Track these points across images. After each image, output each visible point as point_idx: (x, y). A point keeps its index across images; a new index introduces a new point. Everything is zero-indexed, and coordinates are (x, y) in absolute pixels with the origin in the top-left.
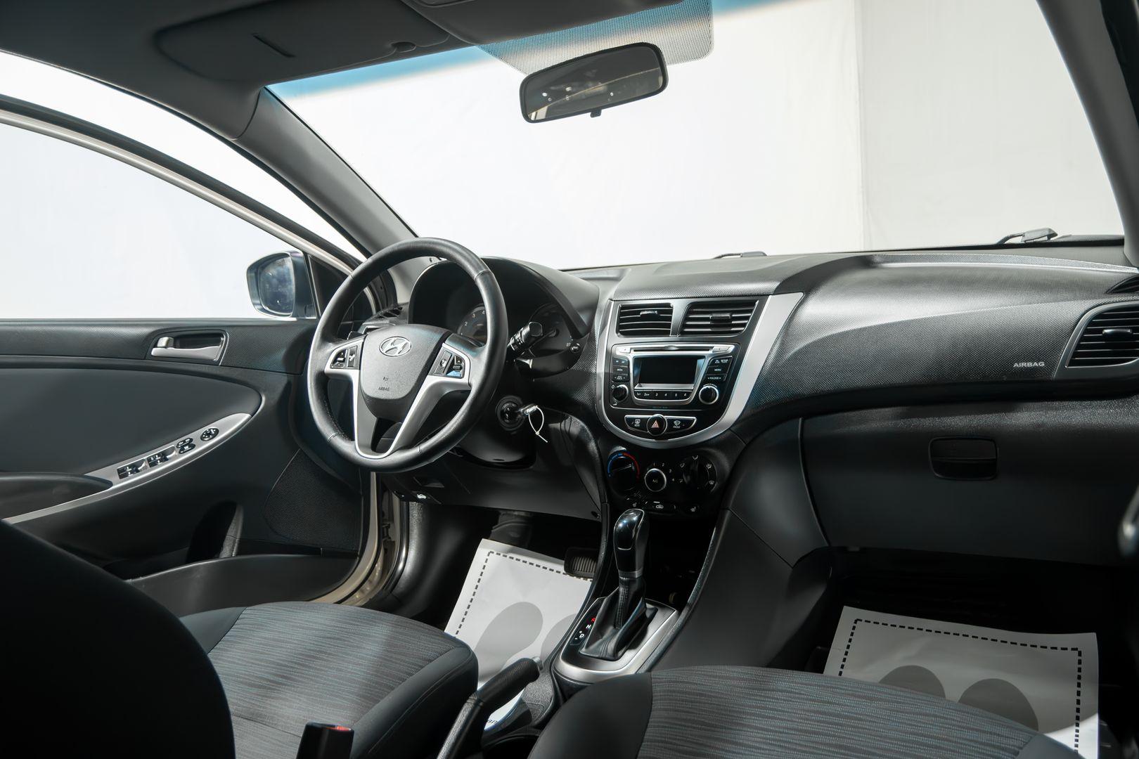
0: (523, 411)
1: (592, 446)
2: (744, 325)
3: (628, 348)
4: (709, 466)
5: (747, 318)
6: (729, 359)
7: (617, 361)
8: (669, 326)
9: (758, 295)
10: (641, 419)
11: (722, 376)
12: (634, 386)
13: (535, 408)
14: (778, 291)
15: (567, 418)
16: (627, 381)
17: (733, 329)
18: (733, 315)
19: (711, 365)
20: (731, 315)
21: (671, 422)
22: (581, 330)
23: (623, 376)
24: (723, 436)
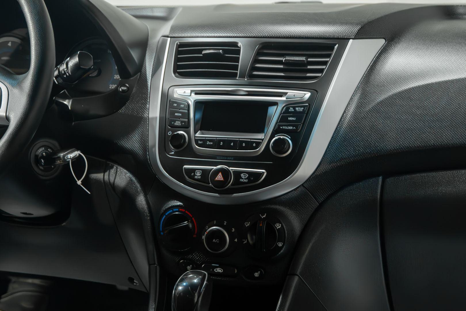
0: (64, 156)
1: (141, 200)
2: (321, 71)
3: (188, 91)
4: (278, 226)
5: (325, 63)
6: (304, 107)
7: (175, 105)
8: (236, 67)
9: (338, 38)
10: (203, 170)
11: (296, 126)
12: (195, 132)
13: (77, 153)
14: (359, 35)
15: (112, 167)
16: (186, 127)
17: (308, 75)
18: (309, 60)
19: (284, 113)
20: (307, 59)
21: (238, 174)
22: (131, 70)
23: (182, 122)
24: (295, 193)
